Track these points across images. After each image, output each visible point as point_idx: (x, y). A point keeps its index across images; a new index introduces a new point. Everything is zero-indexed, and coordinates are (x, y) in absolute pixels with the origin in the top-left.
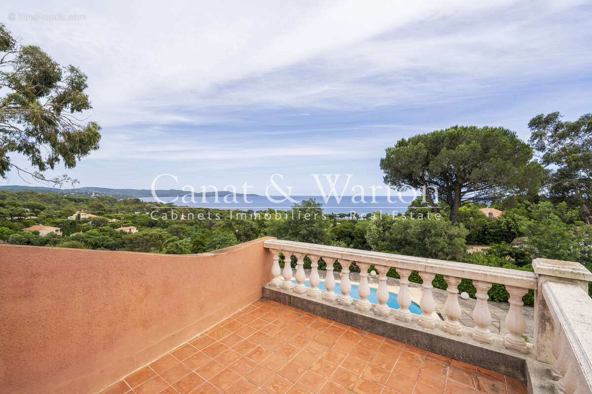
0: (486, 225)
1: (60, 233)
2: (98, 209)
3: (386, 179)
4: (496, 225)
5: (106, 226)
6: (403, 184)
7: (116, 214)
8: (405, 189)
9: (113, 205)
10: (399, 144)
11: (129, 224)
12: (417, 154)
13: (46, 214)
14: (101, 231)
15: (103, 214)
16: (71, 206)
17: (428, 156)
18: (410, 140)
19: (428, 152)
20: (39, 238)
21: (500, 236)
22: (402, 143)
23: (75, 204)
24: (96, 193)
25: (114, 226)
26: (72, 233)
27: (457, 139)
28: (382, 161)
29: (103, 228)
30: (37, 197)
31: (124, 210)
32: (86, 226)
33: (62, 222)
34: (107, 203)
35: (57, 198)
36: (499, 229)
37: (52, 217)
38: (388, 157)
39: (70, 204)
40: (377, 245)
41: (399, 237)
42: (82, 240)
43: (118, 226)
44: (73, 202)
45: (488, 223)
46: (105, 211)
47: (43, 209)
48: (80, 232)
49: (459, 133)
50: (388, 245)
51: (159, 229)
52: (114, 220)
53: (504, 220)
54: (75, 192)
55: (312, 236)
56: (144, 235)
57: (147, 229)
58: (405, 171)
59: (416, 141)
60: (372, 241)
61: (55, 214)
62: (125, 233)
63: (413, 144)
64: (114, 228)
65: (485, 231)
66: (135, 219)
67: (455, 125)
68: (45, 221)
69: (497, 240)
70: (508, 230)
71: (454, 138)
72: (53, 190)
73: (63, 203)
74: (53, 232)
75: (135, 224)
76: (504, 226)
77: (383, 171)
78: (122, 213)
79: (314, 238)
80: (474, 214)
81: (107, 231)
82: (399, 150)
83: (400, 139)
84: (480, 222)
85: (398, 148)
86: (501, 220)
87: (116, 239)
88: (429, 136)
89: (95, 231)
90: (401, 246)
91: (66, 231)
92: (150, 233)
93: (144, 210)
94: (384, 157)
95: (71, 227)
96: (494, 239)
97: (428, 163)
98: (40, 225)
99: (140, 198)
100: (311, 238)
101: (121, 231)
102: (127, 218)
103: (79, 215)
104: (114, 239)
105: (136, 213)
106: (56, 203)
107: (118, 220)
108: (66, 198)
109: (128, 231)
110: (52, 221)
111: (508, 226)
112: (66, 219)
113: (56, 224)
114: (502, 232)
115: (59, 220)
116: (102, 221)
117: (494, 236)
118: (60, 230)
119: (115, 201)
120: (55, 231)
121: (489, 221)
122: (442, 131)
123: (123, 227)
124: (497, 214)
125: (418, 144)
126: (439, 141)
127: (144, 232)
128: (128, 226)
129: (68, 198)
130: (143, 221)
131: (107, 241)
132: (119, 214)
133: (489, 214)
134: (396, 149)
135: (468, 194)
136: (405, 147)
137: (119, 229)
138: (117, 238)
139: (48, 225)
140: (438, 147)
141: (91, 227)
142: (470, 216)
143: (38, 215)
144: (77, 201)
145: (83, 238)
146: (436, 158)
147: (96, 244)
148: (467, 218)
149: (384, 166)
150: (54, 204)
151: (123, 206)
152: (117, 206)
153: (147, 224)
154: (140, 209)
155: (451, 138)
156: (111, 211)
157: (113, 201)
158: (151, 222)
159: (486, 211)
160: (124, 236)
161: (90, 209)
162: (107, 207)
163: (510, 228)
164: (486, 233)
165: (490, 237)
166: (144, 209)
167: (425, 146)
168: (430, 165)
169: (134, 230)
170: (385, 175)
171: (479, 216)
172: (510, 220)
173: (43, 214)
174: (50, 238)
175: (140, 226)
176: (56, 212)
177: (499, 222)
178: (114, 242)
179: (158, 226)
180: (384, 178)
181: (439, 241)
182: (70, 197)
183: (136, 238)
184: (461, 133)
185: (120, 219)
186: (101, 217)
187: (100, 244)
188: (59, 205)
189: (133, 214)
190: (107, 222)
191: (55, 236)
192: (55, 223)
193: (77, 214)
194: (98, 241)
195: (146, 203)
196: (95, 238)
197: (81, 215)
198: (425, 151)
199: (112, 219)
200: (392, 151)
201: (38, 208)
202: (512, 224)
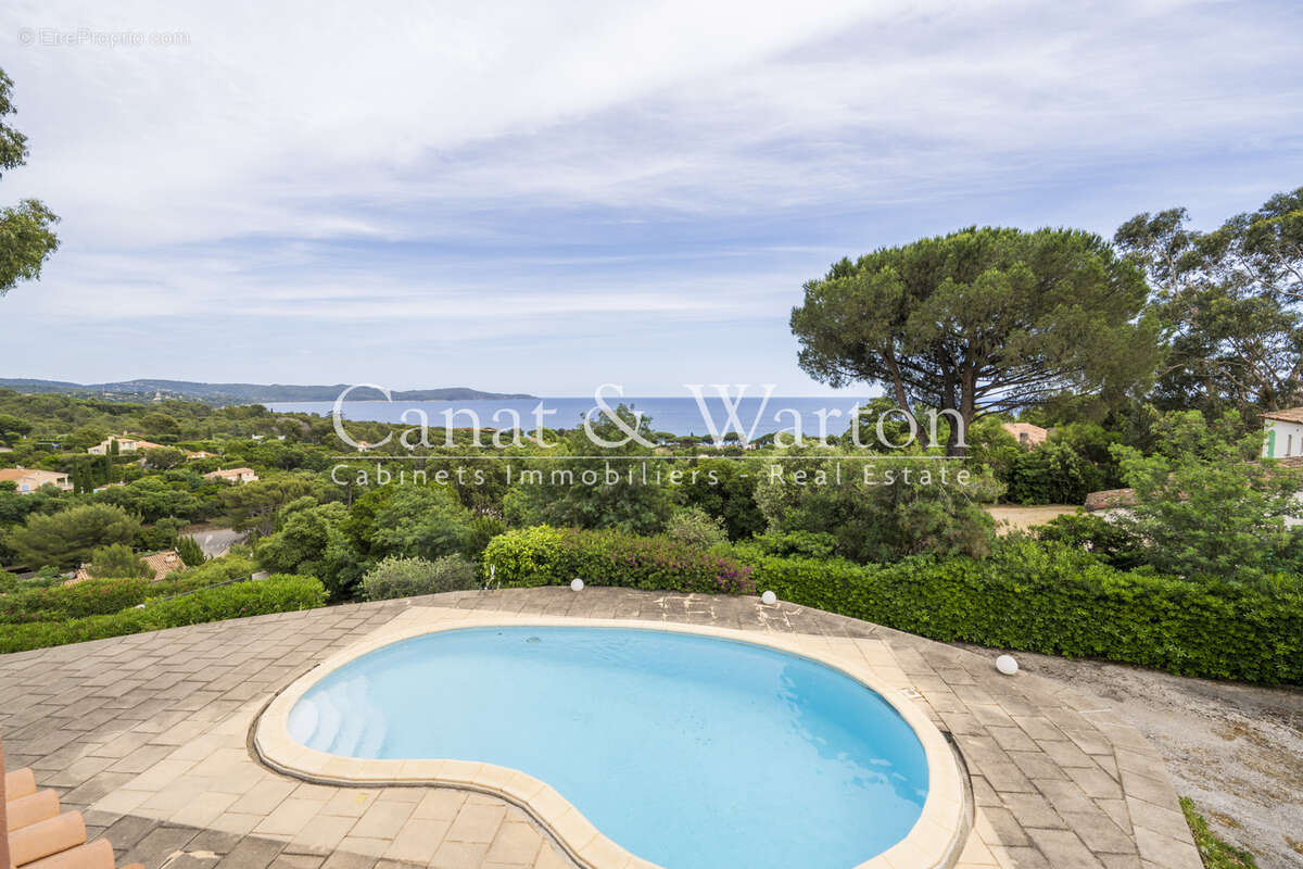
0: (1017, 462)
1: (68, 486)
2: (163, 429)
3: (803, 357)
4: (1037, 461)
5: (181, 467)
6: (843, 368)
7: (205, 441)
8: (847, 381)
9: (201, 421)
10: (836, 271)
11: (235, 462)
12: (879, 295)
13: (34, 442)
14: (169, 479)
15: (175, 441)
16: (100, 421)
17: (904, 300)
18: (861, 262)
19: (904, 292)
20: (15, 499)
21: (1045, 484)
22: (842, 270)
23: (109, 419)
24: (164, 394)
25: (202, 468)
26: (101, 485)
27: (975, 258)
28: (796, 312)
29: (176, 472)
30: (16, 401)
31: (225, 431)
32: (133, 469)
33: (72, 461)
34: (188, 415)
35: (66, 406)
36: (1044, 470)
37: (48, 449)
38: (809, 302)
39: (98, 419)
40: (781, 517)
41: (834, 497)
42: (122, 499)
43: (211, 468)
44: (106, 414)
45: (1020, 456)
46: (179, 433)
47: (26, 431)
48: (119, 482)
49: (982, 241)
50: (807, 516)
51: (306, 474)
52: (202, 455)
53: (1054, 449)
54: (115, 390)
55: (626, 496)
56: (269, 488)
57: (279, 474)
58: (849, 338)
59: (874, 264)
60: (770, 505)
61: (56, 443)
62: (228, 484)
63: (868, 269)
64: (200, 472)
65: (1015, 473)
66: (252, 452)
67: (968, 226)
68: (30, 458)
69: (1038, 492)
70: (1063, 472)
71: (969, 254)
72: (60, 387)
73: (82, 416)
74: (51, 484)
75: (250, 462)
76: (1055, 462)
77: (796, 338)
78: (221, 437)
79: (631, 500)
80: (991, 436)
81: (183, 480)
82: (835, 286)
83: (838, 260)
84: (1005, 453)
85: (833, 280)
86: (1049, 450)
87: (206, 497)
88: (906, 253)
89: (154, 480)
90: (837, 520)
91: (82, 480)
92: (283, 483)
93: (272, 431)
94: (801, 305)
95: (94, 472)
96: (1032, 490)
97: (903, 319)
98: (18, 467)
99: (265, 405)
100: (622, 502)
101: (219, 478)
102: (233, 449)
103: (115, 445)
104: (202, 498)
105: (254, 437)
106: (62, 415)
107: (212, 455)
108: (87, 406)
109: (234, 479)
110: (49, 457)
111: (1063, 463)
112: (84, 454)
113: (58, 466)
114: (1051, 475)
115: (66, 456)
116: (172, 456)
117: (1032, 484)
118: (69, 478)
119: (207, 410)
120: (55, 482)
121: (1022, 452)
122: (938, 239)
123: (223, 469)
124: (1037, 435)
125: (882, 270)
126: (932, 263)
127: (268, 481)
128: (236, 467)
129: (92, 406)
130: (270, 455)
131: (184, 503)
132: (215, 441)
133: (1022, 435)
134: (830, 283)
135: (992, 391)
136: (850, 278)
137: (212, 475)
138: (207, 494)
139: (39, 468)
140: (929, 278)
141: (145, 471)
142: (983, 442)
143: (14, 445)
144: (115, 411)
145: (124, 496)
146: (925, 305)
147: (159, 509)
148: (976, 446)
149: (801, 326)
150: (58, 420)
151: (224, 422)
152: (210, 423)
153: (281, 461)
154: (262, 427)
155: (962, 255)
156: (195, 435)
157: (201, 412)
158: (288, 459)
159: (1014, 430)
160: (221, 491)
161: (144, 430)
162: (186, 425)
163: (1067, 467)
164: (1017, 477)
165: (1024, 487)
166: (274, 429)
167: (899, 276)
168: (909, 322)
169: (249, 477)
170: (801, 348)
171: (1002, 442)
172: (1069, 449)
173: (26, 442)
174: (44, 497)
175: (262, 467)
176: (60, 436)
177: (1044, 453)
178: (200, 503)
179: (304, 467)
180: (799, 354)
181: (932, 509)
182: (100, 402)
183: (249, 495)
184: (986, 244)
185: (216, 452)
186: (170, 448)
187: (166, 509)
188: (72, 420)
189: (247, 441)
190: (184, 458)
191: (55, 493)
192: (56, 462)
193: (109, 442)
194: (162, 503)
195: (279, 416)
196: (155, 497)
197: (121, 444)
198: (898, 288)
199: (196, 451)
200: (818, 288)
201: (12, 429)
202: (1072, 459)
